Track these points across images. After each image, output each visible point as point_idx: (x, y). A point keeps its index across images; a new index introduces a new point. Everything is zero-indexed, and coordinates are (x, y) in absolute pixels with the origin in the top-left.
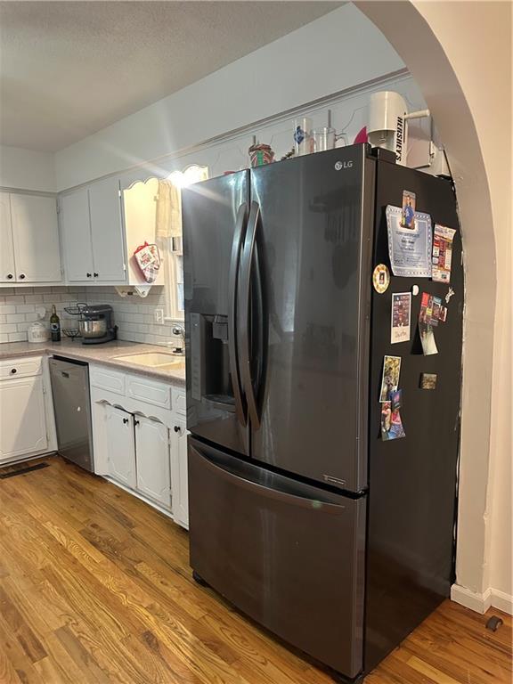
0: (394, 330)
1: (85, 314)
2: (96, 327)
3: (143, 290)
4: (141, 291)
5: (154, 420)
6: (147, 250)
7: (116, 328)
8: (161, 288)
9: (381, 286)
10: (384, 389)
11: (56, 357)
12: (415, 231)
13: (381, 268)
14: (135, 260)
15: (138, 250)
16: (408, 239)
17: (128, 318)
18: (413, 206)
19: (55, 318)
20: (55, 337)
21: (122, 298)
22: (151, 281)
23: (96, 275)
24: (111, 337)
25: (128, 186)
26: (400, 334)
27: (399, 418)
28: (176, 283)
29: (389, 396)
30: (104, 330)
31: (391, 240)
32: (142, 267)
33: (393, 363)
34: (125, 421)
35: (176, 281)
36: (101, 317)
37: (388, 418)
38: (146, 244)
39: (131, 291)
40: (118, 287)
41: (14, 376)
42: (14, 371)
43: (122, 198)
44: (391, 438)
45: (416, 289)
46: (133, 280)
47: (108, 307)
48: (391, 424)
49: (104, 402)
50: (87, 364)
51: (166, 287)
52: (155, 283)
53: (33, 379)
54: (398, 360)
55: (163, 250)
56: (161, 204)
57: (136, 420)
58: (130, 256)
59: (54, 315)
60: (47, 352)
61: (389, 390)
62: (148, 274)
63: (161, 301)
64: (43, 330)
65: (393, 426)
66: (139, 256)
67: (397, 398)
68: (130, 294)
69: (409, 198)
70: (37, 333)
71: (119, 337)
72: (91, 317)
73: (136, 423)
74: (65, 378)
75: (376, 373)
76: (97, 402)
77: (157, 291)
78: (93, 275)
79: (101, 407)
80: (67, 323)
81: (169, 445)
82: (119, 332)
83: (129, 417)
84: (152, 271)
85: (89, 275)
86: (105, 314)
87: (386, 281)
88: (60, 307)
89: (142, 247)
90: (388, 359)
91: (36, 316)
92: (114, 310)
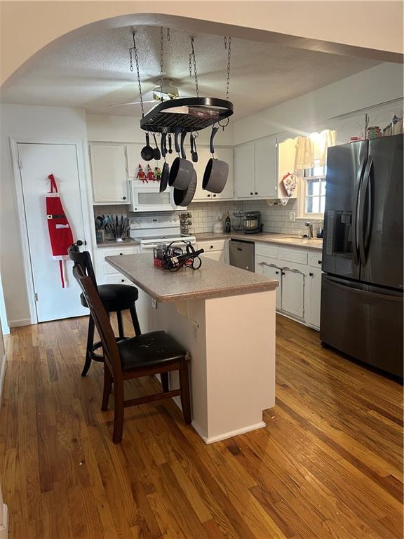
1: (247, 216)
2: (250, 224)
3: (284, 200)
4: (283, 201)
5: (295, 271)
6: (289, 178)
7: (262, 225)
8: (295, 199)
11: (232, 240)
14: (282, 183)
15: (284, 178)
17: (271, 217)
19: (228, 219)
20: (227, 230)
21: (271, 207)
22: (291, 195)
23: (256, 193)
24: (259, 230)
25: (282, 141)
28: (305, 196)
30: (257, 226)
32: (286, 187)
34: (277, 273)
35: (305, 194)
36: (255, 218)
38: (289, 174)
39: (277, 202)
40: (269, 200)
41: (212, 249)
42: (212, 247)
43: (277, 148)
46: (280, 196)
47: (258, 212)
49: (263, 263)
50: (253, 243)
51: (298, 199)
52: (292, 197)
53: (220, 252)
55: (298, 176)
56: (300, 150)
57: (283, 272)
58: (279, 181)
60: (227, 238)
62: (289, 192)
63: (294, 207)
64: (221, 226)
66: (285, 181)
68: (276, 204)
70: (218, 227)
71: (264, 230)
72: (249, 218)
73: (283, 274)
74: (239, 252)
76: (259, 264)
77: (292, 202)
78: (254, 193)
79: (260, 267)
80: (235, 222)
81: (304, 285)
82: (264, 227)
83: (279, 271)
84: (291, 190)
85: (252, 194)
86: (256, 216)
88: (231, 213)
89: (287, 176)
91: (217, 218)
92: (262, 214)
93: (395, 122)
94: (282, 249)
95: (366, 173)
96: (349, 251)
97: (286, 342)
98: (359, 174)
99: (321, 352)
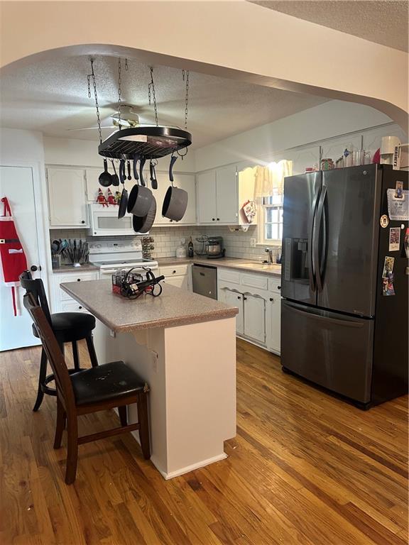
0: (390, 245)
1: (210, 242)
2: (213, 249)
3: (245, 227)
5: (257, 296)
6: (249, 205)
7: (224, 250)
8: (256, 226)
9: (384, 224)
10: (385, 272)
11: (195, 265)
12: (403, 199)
13: (384, 216)
14: (243, 210)
15: (244, 205)
16: (398, 203)
17: (233, 243)
18: (402, 188)
19: (191, 244)
20: (190, 255)
22: (251, 222)
23: (218, 219)
24: (222, 255)
25: (241, 170)
26: (394, 247)
27: (392, 286)
28: (264, 223)
29: (387, 275)
30: (219, 251)
31: (389, 204)
32: (247, 214)
33: (390, 261)
34: (239, 298)
35: (264, 221)
36: (217, 243)
37: (386, 286)
38: (249, 202)
39: (238, 228)
40: (230, 226)
41: (175, 274)
42: (175, 272)
43: (237, 176)
44: (388, 295)
45: (403, 226)
46: (241, 222)
47: (221, 237)
48: (388, 289)
49: (226, 288)
50: (216, 268)
51: (258, 226)
52: (252, 224)
53: (183, 277)
54: (393, 259)
55: (257, 204)
56: (259, 179)
57: (245, 297)
58: (240, 208)
59: (191, 242)
60: (190, 262)
61: (387, 273)
62: (249, 219)
63: (254, 234)
64: (184, 250)
65: (389, 289)
66: (245, 208)
67: (391, 277)
68: (237, 230)
69: (399, 184)
70: (181, 252)
71: (227, 254)
72: (212, 244)
73: (245, 299)
74: (203, 277)
75: (380, 264)
76: (222, 289)
77: (253, 229)
78: (216, 219)
79: (223, 291)
80: (198, 247)
81: (265, 310)
82: (226, 252)
83: (241, 296)
84: (251, 217)
85: (213, 220)
86: (218, 242)
87: (387, 223)
88: (194, 238)
89: (247, 203)
90: (387, 258)
91: (180, 243)
92: (224, 239)
93: (346, 155)
94: (243, 274)
95: (321, 203)
96: (306, 277)
97: (247, 368)
98: (314, 202)
99: (281, 378)
